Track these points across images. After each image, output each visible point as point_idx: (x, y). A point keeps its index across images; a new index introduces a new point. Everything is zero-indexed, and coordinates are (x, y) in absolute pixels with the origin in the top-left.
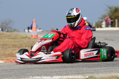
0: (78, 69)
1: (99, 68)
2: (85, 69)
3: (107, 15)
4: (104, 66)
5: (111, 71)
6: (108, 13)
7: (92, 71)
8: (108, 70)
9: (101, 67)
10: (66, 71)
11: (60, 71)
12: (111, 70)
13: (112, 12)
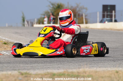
0: (14, 65)
1: (36, 65)
2: (21, 65)
3: (49, 11)
4: (42, 63)
5: (48, 68)
6: (50, 10)
7: (29, 68)
8: (45, 67)
9: (38, 63)
13: (54, 8)
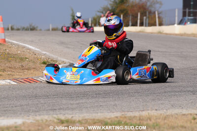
0: (54, 101)
2: (64, 101)
4: (93, 97)
5: (100, 106)
8: (96, 104)
10: (37, 104)
11: (28, 105)
12: (101, 104)
